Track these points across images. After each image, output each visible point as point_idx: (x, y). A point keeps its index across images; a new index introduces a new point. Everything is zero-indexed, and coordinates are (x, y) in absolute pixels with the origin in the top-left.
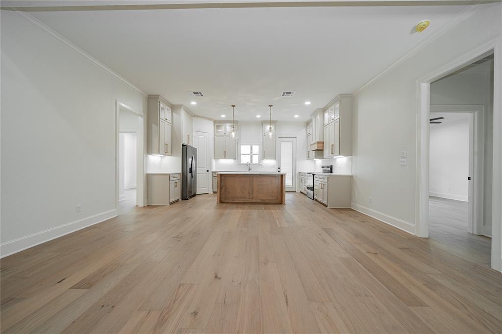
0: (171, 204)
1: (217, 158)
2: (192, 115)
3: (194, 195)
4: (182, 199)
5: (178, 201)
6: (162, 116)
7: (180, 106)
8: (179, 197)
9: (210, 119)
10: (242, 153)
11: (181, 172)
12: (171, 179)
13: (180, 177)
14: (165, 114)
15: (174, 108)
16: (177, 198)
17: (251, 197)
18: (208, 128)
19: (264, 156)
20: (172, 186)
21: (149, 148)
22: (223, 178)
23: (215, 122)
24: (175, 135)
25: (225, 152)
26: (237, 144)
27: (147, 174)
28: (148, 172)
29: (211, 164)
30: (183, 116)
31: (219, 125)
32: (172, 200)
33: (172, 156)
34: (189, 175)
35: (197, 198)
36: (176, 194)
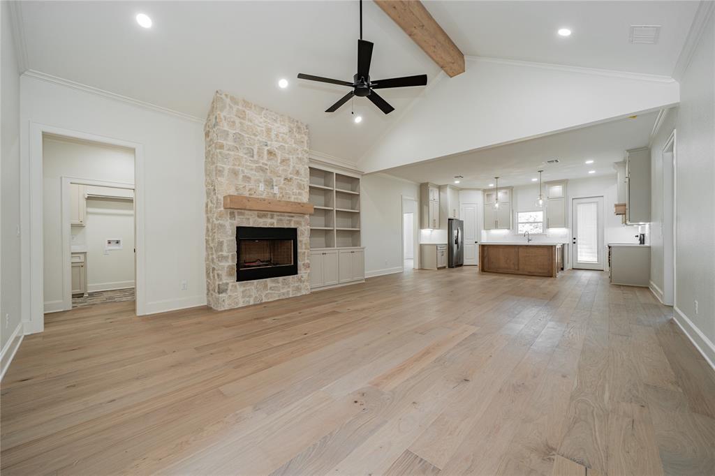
0: (438, 268)
1: (487, 228)
2: (457, 190)
3: (461, 265)
4: (449, 267)
5: (444, 267)
6: (431, 197)
7: (446, 186)
8: (446, 264)
9: (478, 189)
10: (519, 221)
11: (447, 243)
12: (439, 248)
13: (446, 248)
14: (434, 195)
15: (440, 188)
16: (444, 265)
17: (516, 268)
18: (477, 199)
19: (548, 224)
20: (439, 254)
21: (421, 225)
22: (486, 248)
23: (484, 191)
24: (442, 211)
25: (496, 222)
26: (513, 211)
27: (421, 245)
28: (422, 243)
29: (479, 235)
30: (449, 193)
31: (489, 193)
32: (439, 266)
33: (439, 229)
34: (455, 246)
35: (464, 268)
36: (443, 261)
